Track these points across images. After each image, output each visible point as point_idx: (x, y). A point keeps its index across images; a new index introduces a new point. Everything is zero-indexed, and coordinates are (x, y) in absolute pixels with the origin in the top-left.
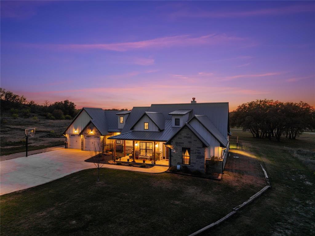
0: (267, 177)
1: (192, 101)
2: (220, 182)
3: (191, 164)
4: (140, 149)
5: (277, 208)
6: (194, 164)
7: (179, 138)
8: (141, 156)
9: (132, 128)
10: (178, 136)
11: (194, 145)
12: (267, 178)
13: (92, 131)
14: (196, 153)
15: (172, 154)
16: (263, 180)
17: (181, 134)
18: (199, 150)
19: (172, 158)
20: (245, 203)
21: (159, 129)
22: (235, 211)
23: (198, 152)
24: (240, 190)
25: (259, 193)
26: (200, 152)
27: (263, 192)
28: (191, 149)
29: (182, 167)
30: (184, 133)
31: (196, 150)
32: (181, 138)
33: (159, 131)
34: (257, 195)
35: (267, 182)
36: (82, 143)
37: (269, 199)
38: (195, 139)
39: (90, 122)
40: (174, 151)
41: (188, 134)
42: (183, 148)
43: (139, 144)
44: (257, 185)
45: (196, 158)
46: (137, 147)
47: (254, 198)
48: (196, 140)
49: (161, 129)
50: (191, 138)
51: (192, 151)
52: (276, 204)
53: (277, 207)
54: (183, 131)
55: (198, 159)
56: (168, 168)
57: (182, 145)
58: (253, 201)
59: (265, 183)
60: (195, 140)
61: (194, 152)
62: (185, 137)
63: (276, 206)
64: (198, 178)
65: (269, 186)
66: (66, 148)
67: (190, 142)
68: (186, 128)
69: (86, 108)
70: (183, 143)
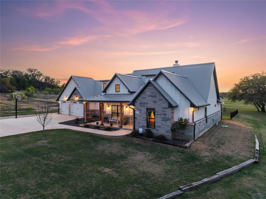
0: (257, 147)
1: (174, 65)
2: (186, 150)
3: (155, 128)
4: (112, 113)
5: (259, 194)
6: (159, 127)
7: (143, 98)
8: (113, 120)
9: (105, 91)
10: (142, 95)
11: (159, 105)
12: (256, 150)
13: (77, 97)
14: (161, 115)
15: (136, 116)
16: (251, 151)
17: (145, 93)
18: (165, 111)
19: (136, 120)
20: (206, 180)
21: (129, 91)
22: (182, 191)
23: (163, 113)
24: (208, 161)
25: (235, 168)
26: (165, 113)
27: (243, 166)
28: (156, 110)
29: (145, 131)
30: (148, 92)
31: (161, 111)
32: (145, 98)
33: (130, 93)
34: (232, 170)
35: (255, 155)
36: (69, 108)
37: (250, 178)
38: (160, 98)
39: (75, 89)
40: (138, 113)
41: (153, 93)
42: (147, 109)
43: (111, 108)
44: (237, 157)
45: (162, 121)
46: (109, 111)
47: (224, 174)
48: (162, 100)
49: (131, 91)
50: (156, 97)
51: (156, 112)
52: (259, 187)
53: (259, 191)
54: (148, 90)
55: (163, 122)
56: (132, 131)
57: (146, 105)
58: (221, 178)
59: (251, 156)
60: (160, 100)
61: (159, 113)
62: (149, 96)
63: (257, 190)
64: (159, 143)
65: (256, 159)
66: (59, 113)
67: (155, 102)
68: (150, 86)
69: (73, 76)
70: (147, 103)
